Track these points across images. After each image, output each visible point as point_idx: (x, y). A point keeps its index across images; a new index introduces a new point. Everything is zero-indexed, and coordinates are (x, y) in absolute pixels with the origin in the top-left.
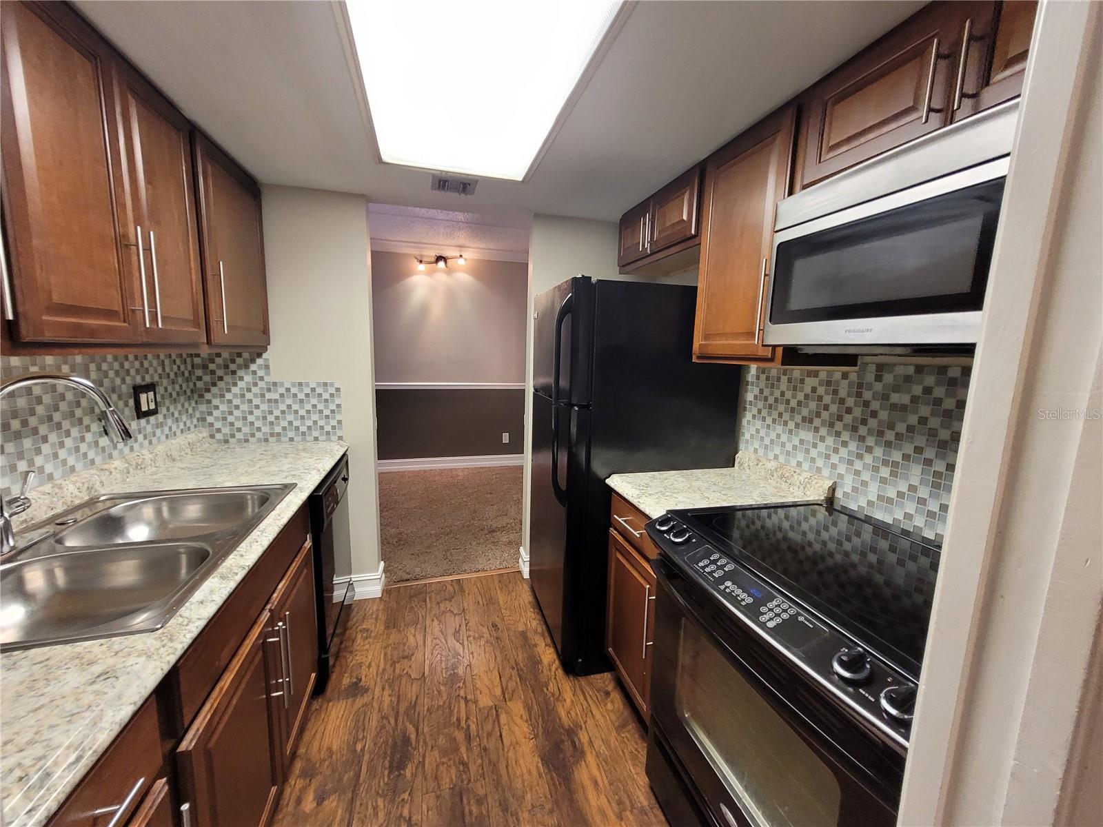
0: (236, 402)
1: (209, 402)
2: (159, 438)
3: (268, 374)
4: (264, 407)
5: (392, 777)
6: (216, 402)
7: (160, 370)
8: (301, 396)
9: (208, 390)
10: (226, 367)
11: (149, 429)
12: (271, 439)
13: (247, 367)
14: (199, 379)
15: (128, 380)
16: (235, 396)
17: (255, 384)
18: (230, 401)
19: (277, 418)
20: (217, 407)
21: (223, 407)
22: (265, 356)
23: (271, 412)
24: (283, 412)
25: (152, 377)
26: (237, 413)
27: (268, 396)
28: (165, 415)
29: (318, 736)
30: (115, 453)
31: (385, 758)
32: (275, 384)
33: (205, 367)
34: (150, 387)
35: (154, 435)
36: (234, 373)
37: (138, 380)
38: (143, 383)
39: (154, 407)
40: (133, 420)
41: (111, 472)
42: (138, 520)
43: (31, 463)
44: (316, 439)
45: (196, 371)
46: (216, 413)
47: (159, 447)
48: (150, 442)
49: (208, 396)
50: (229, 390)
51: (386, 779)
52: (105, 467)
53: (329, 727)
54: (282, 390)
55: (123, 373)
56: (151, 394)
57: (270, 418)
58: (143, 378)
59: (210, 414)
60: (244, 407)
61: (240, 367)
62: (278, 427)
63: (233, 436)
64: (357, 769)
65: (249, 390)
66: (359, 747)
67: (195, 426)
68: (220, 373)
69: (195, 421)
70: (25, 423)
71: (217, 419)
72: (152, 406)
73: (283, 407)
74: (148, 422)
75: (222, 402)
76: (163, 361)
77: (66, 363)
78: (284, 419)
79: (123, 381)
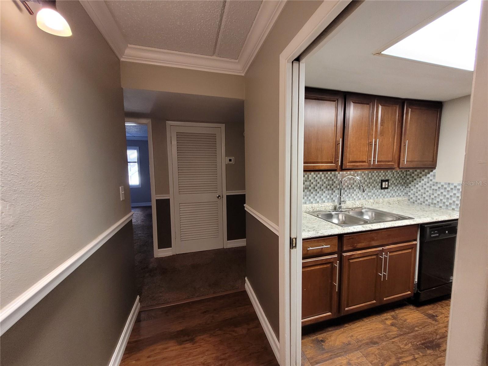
0: (420, 188)
1: (410, 187)
2: (387, 196)
3: (434, 178)
4: (431, 192)
5: (421, 345)
6: (412, 188)
7: (392, 175)
8: (448, 189)
9: (410, 183)
10: (418, 175)
11: (384, 193)
12: (431, 205)
13: (426, 175)
14: (408, 179)
15: (380, 178)
16: (420, 186)
17: (428, 182)
18: (417, 188)
19: (435, 197)
20: (412, 190)
21: (415, 190)
22: (434, 171)
23: (433, 194)
24: (439, 195)
25: (389, 177)
26: (427, 194)
27: (433, 187)
28: (391, 190)
29: (405, 314)
30: (372, 198)
31: (423, 340)
32: (437, 183)
33: (411, 175)
34: (387, 181)
35: (386, 195)
36: (420, 177)
37: (383, 178)
38: (385, 179)
39: (387, 187)
40: (379, 189)
41: (368, 202)
42: (367, 215)
43: (351, 195)
44: (453, 209)
45: (407, 176)
46: (412, 192)
47: (386, 199)
48: (384, 197)
49: (410, 185)
50: (417, 184)
51: (418, 344)
52: (368, 200)
53: (411, 315)
54: (440, 186)
55: (378, 176)
56: (387, 183)
57: (432, 197)
58: (385, 178)
59: (410, 192)
60: (422, 191)
61: (423, 176)
62: (435, 201)
63: (424, 202)
64: (410, 332)
65: (425, 184)
66: (416, 329)
67: (403, 195)
68: (415, 177)
69: (404, 194)
70: (352, 186)
71: (412, 194)
72: (387, 186)
73: (439, 193)
74: (384, 191)
75: (414, 188)
76: (394, 173)
77: (356, 173)
78: (439, 198)
79: (378, 178)
